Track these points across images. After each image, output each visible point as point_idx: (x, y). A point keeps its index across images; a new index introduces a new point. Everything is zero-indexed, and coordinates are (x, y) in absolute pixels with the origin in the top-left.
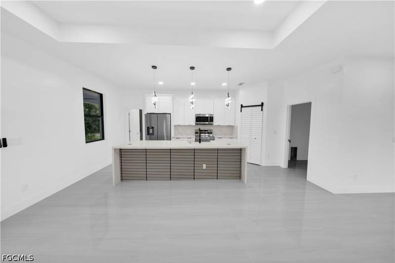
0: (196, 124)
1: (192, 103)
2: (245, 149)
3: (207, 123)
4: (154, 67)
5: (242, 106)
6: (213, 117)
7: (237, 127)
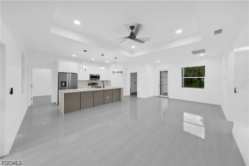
0: (90, 80)
1: (103, 70)
2: (122, 88)
3: (96, 79)
4: (85, 51)
5: (113, 72)
6: (99, 76)
7: (111, 81)
